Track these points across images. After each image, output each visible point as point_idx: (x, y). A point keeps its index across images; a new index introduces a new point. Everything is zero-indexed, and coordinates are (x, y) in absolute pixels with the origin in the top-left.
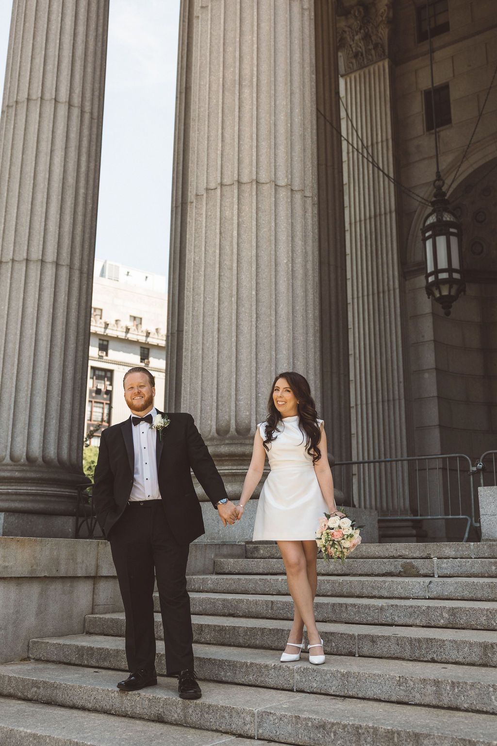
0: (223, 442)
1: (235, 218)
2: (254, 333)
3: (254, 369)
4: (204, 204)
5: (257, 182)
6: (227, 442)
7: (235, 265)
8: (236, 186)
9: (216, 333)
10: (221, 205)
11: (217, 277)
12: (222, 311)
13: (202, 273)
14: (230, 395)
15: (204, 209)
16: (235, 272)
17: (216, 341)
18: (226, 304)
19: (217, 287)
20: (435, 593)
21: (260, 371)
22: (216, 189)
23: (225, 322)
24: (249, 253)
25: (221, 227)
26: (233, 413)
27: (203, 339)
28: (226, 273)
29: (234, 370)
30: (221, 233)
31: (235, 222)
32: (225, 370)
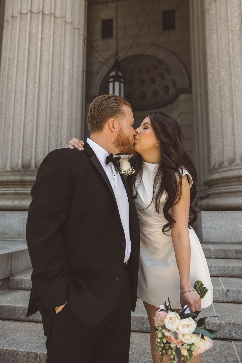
0: (26, 173)
1: (40, 34)
2: (49, 107)
3: (48, 129)
4: (18, 21)
5: (55, 16)
6: (29, 173)
7: (38, 63)
8: (41, 14)
9: (23, 105)
10: (30, 25)
11: (26, 69)
12: (28, 92)
13: (15, 66)
14: (32, 144)
15: (18, 25)
16: (38, 68)
17: (23, 109)
18: (31, 87)
19: (25, 75)
20: (232, 298)
21: (51, 131)
22: (27, 14)
23: (30, 98)
24: (47, 58)
25: (29, 39)
26: (33, 156)
27: (14, 107)
28: (32, 68)
29: (35, 129)
30: (29, 42)
31: (40, 37)
32: (28, 128)
